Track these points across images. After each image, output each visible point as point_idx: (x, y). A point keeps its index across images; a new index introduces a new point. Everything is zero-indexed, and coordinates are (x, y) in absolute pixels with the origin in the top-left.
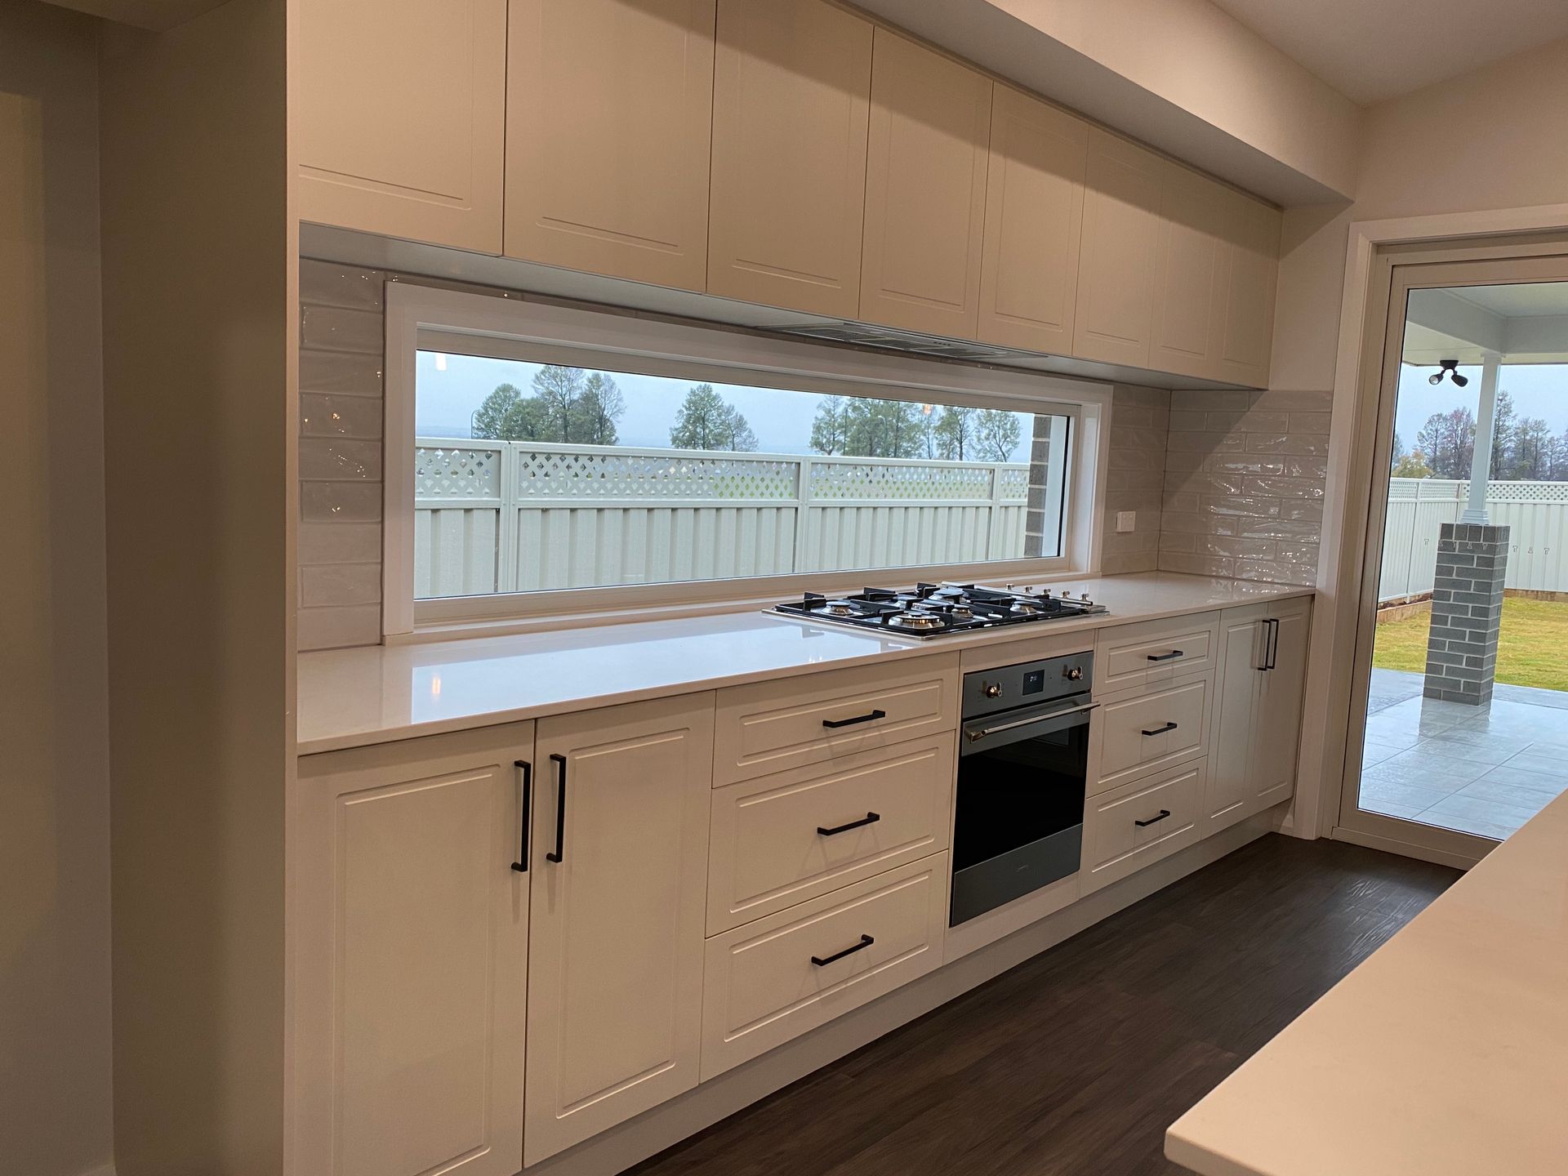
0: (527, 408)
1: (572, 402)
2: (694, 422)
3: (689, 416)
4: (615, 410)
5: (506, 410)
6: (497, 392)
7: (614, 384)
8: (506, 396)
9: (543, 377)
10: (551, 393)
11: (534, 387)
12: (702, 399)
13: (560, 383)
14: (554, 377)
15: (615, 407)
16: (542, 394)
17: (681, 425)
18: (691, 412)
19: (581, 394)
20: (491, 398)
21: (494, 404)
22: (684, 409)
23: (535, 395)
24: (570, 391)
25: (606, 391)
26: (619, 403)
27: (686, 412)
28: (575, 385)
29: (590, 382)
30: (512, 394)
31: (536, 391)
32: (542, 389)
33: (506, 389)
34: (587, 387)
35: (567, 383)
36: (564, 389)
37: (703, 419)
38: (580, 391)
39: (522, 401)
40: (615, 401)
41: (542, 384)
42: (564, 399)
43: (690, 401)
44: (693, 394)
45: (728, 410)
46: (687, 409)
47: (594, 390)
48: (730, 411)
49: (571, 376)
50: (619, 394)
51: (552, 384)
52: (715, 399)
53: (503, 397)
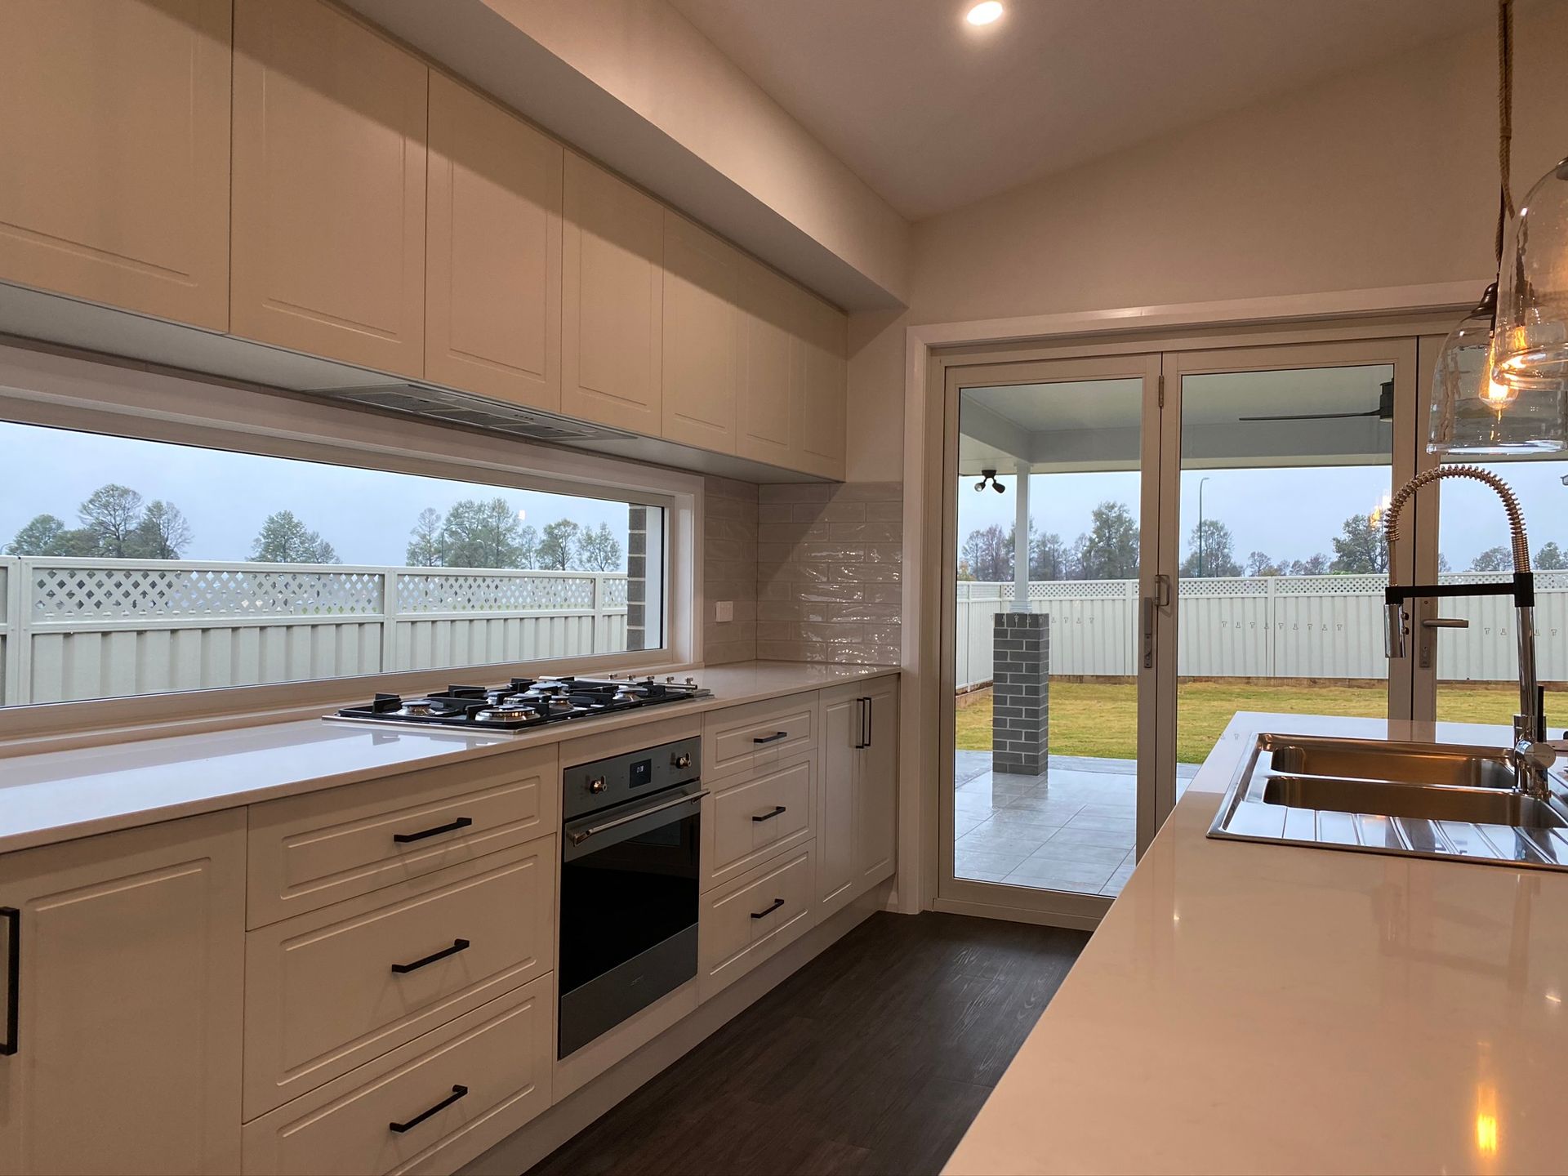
0: (72, 540)
1: (128, 532)
2: (273, 550)
3: (267, 545)
4: (180, 540)
5: (46, 543)
6: (33, 524)
7: (178, 512)
8: (45, 529)
9: (91, 506)
10: (102, 523)
11: (80, 517)
12: (283, 526)
13: (112, 513)
14: (106, 506)
15: (180, 537)
16: (91, 525)
17: (257, 554)
18: (270, 540)
19: (140, 524)
20: (25, 530)
21: (29, 537)
22: (261, 537)
23: (81, 526)
24: (125, 520)
25: (169, 520)
26: (185, 532)
27: (263, 540)
28: (131, 514)
29: (150, 510)
30: (54, 526)
31: (83, 522)
32: (90, 520)
33: (46, 520)
34: (146, 517)
35: (120, 512)
36: (118, 519)
37: (284, 546)
38: (138, 521)
39: (66, 532)
40: (179, 531)
41: (90, 514)
42: (117, 530)
43: (268, 530)
44: (272, 520)
45: (312, 537)
46: (265, 537)
47: (154, 519)
48: (313, 539)
49: (127, 505)
50: (185, 521)
51: (103, 513)
52: (296, 526)
53: (41, 529)
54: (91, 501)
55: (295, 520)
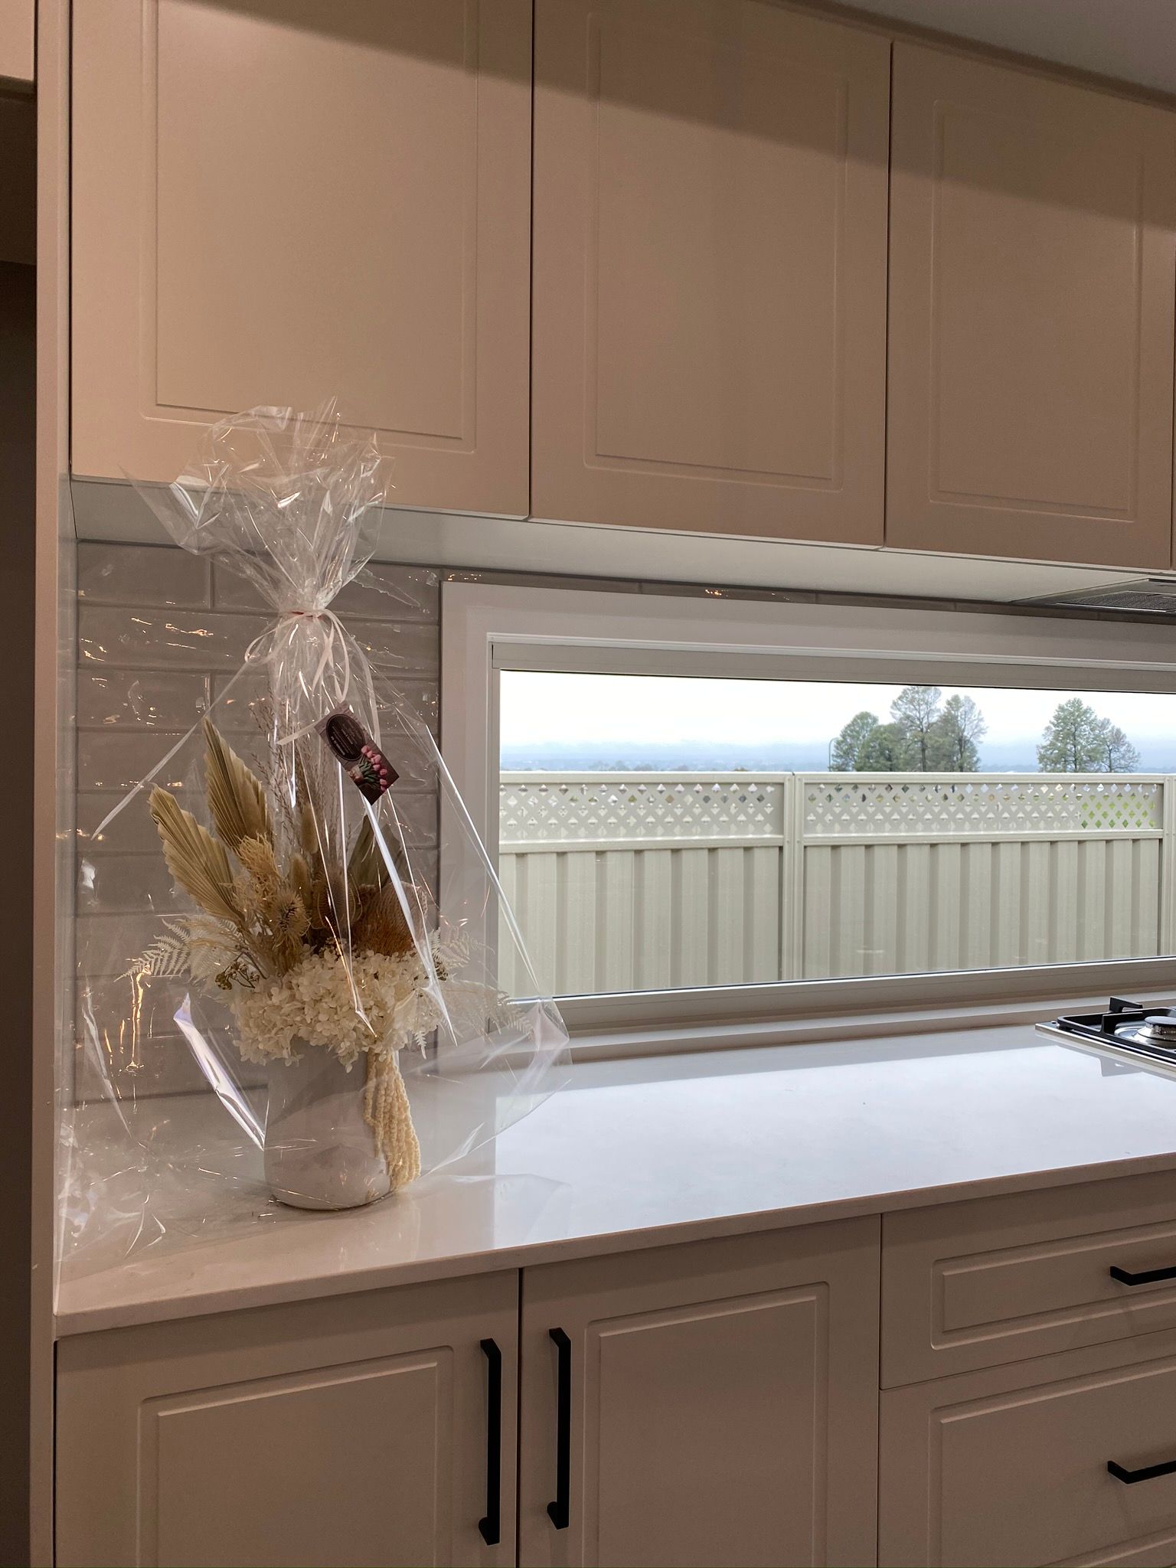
0: (885, 733)
1: (930, 725)
2: (1063, 738)
3: (1058, 733)
4: (976, 731)
5: (864, 737)
6: (855, 720)
7: (974, 704)
8: (863, 724)
9: (900, 702)
10: (908, 717)
11: (891, 713)
12: (1072, 714)
13: (917, 707)
14: (911, 702)
15: (976, 727)
16: (901, 719)
17: (1048, 742)
18: (1060, 729)
19: (940, 717)
20: (849, 726)
21: (852, 731)
22: (1052, 726)
23: (892, 721)
24: (928, 714)
25: (966, 712)
26: (981, 723)
27: (1054, 729)
28: (933, 707)
29: (949, 703)
30: (870, 721)
31: (894, 717)
32: (899, 714)
33: (864, 716)
34: (946, 711)
35: (924, 706)
36: (922, 713)
37: (1074, 735)
38: (939, 714)
39: (880, 727)
40: (975, 722)
41: (899, 710)
42: (921, 723)
43: (1057, 718)
44: (1062, 709)
45: (1103, 724)
46: (1055, 726)
47: (953, 712)
48: (1104, 724)
49: (930, 700)
50: (980, 713)
51: (909, 708)
52: (1086, 712)
53: (861, 725)
54: (900, 698)
55: (1084, 707)
